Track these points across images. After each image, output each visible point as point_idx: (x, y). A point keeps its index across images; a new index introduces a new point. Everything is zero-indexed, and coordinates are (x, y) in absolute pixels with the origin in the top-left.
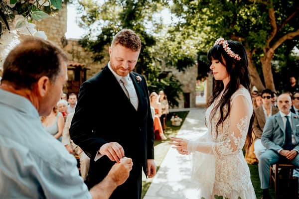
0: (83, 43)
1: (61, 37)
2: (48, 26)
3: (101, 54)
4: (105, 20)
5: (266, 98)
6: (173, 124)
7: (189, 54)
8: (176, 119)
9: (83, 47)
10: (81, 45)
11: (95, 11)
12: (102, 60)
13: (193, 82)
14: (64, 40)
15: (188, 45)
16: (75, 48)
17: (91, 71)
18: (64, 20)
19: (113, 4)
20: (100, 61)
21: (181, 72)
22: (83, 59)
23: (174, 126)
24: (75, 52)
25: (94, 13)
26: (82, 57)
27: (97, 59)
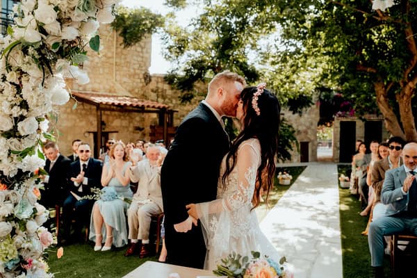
0: (169, 79)
1: (143, 72)
2: (128, 60)
3: (190, 92)
4: (196, 49)
5: (395, 150)
6: (280, 183)
7: (305, 91)
8: (284, 176)
9: (169, 84)
10: (167, 82)
11: (183, 40)
12: (193, 100)
13: (313, 127)
14: (147, 76)
15: (303, 79)
16: (160, 85)
17: (179, 114)
18: (147, 52)
19: (206, 31)
20: (190, 101)
21: (297, 115)
22: (169, 99)
23: (281, 185)
24: (160, 91)
25: (183, 43)
26: (169, 97)
27: (186, 99)
